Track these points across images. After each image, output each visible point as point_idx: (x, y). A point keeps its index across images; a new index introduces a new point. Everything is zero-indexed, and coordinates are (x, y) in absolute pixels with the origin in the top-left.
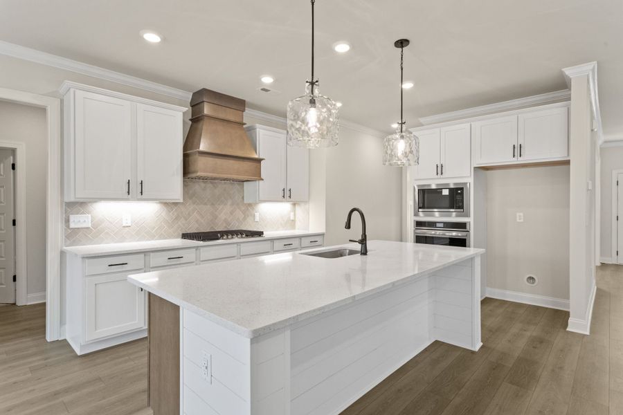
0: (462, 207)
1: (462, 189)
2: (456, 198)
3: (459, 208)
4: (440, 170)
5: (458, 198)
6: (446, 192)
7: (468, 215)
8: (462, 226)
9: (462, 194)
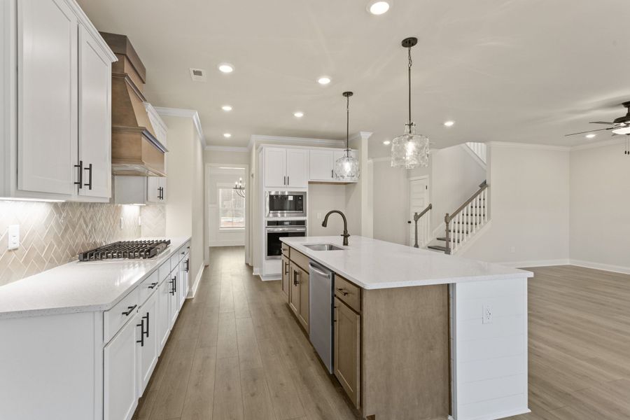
0: (302, 210)
1: (302, 196)
2: (298, 203)
3: (300, 210)
4: (286, 181)
5: (300, 203)
6: (291, 198)
7: (306, 216)
8: (302, 223)
9: (302, 200)
